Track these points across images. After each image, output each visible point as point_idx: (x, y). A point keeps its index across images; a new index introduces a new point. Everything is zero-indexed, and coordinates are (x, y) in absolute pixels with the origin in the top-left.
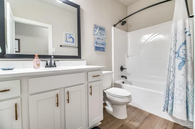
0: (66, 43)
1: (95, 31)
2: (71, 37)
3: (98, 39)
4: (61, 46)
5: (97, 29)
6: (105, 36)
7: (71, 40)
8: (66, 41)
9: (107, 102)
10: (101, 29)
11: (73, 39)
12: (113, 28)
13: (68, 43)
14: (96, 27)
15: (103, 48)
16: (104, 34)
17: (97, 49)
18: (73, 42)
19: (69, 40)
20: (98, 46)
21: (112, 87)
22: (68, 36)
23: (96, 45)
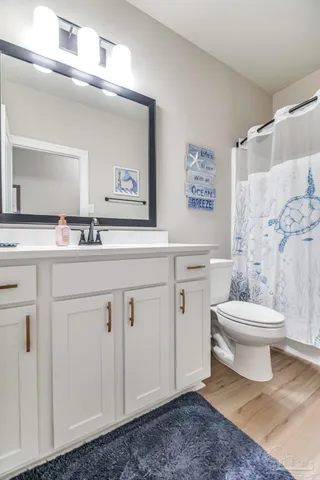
0: (119, 193)
1: (190, 159)
2: (130, 178)
3: (196, 178)
4: (107, 199)
5: (194, 155)
6: (213, 172)
7: (129, 185)
8: (119, 187)
9: (218, 337)
10: (204, 154)
11: (134, 182)
12: (234, 150)
13: (124, 193)
14: (192, 149)
15: (209, 201)
16: (211, 166)
17: (194, 203)
18: (134, 189)
19: (125, 185)
20: (197, 196)
21: (230, 299)
22: (123, 175)
23: (191, 195)
